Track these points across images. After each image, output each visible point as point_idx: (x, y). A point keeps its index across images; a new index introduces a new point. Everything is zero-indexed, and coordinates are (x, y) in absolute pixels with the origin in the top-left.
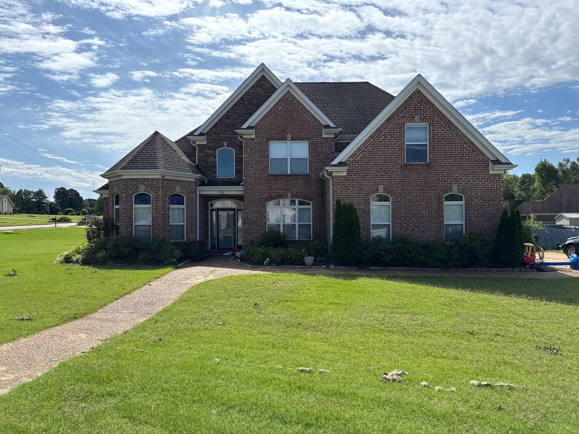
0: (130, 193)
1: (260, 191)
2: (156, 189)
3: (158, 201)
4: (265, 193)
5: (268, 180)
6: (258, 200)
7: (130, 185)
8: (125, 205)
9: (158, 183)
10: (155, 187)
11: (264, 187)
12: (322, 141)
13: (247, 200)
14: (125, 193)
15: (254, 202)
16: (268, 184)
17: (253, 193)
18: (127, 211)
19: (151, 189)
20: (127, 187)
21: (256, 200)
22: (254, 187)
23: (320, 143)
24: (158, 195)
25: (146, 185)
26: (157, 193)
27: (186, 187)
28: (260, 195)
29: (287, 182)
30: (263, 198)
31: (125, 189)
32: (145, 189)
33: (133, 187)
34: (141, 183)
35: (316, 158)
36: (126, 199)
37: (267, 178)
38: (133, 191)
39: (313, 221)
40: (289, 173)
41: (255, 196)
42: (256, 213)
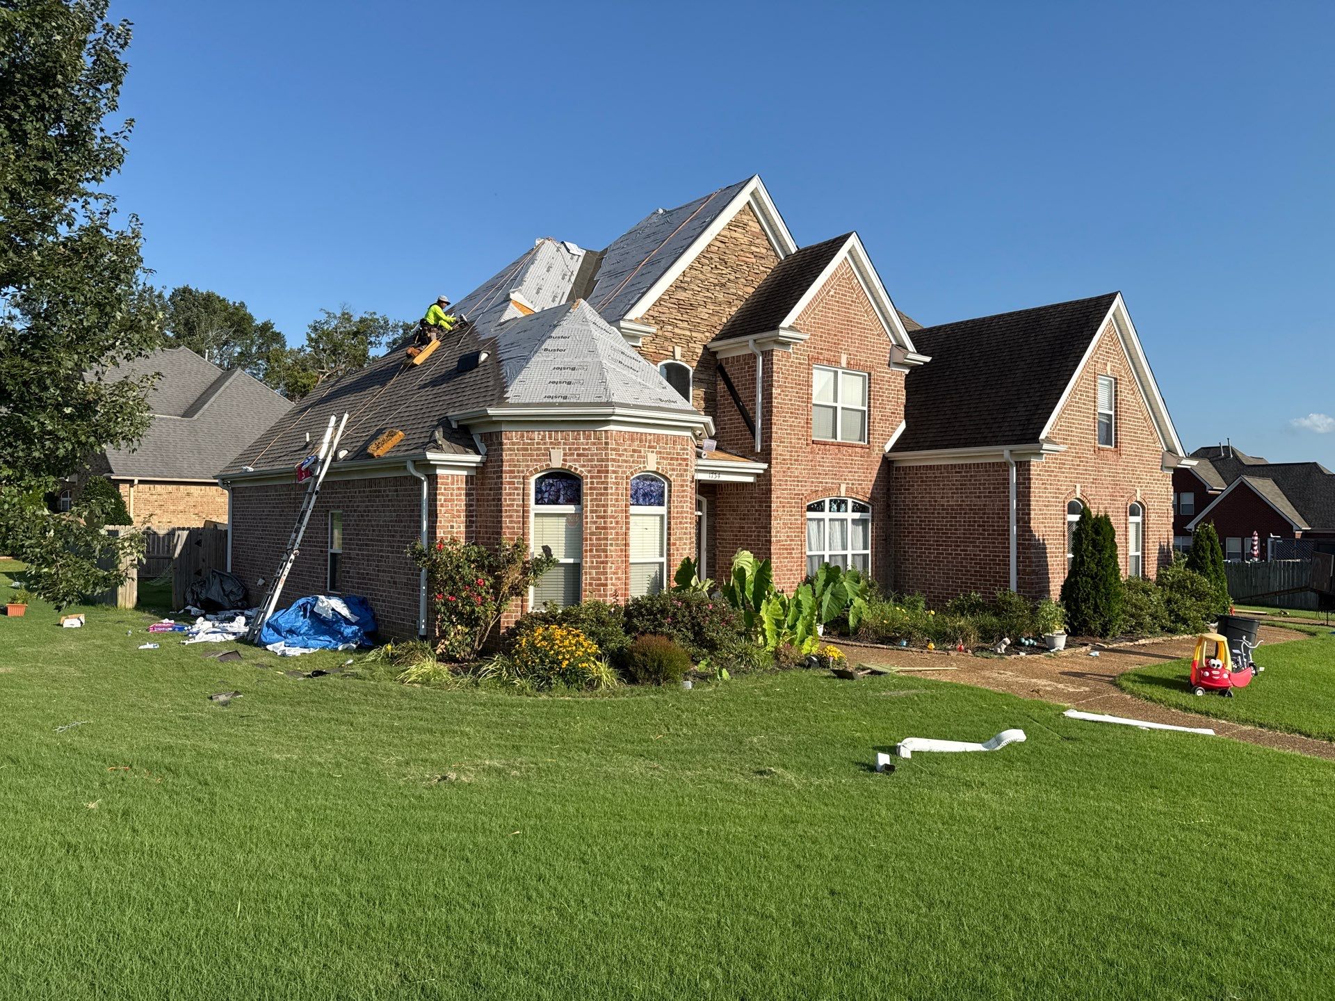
0: (625, 472)
1: (797, 477)
2: (680, 464)
3: (683, 497)
4: (806, 482)
5: (811, 453)
6: (794, 499)
7: (625, 450)
8: (614, 506)
9: (684, 449)
10: (677, 459)
11: (804, 469)
12: (890, 378)
13: (777, 498)
14: (614, 472)
15: (789, 503)
16: (812, 461)
17: (786, 481)
18: (617, 523)
19: (670, 464)
20: (620, 455)
21: (791, 498)
22: (789, 468)
23: (887, 381)
24: (684, 481)
25: (660, 453)
26: (682, 475)
28: (798, 486)
29: (840, 459)
30: (803, 494)
31: (614, 460)
32: (658, 463)
33: (632, 456)
34: (649, 447)
35: (880, 411)
36: (617, 489)
37: (809, 449)
38: (631, 467)
39: (872, 548)
40: (839, 439)
41: (790, 489)
42: (790, 528)
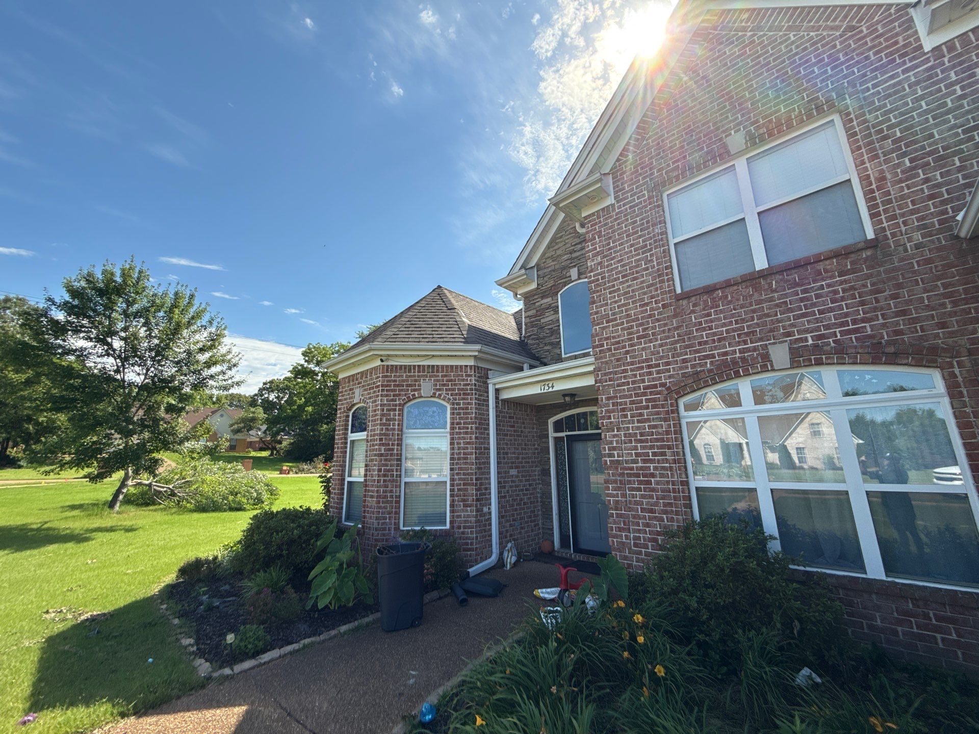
0: (344, 408)
1: (647, 360)
2: (375, 392)
3: (375, 421)
4: (668, 364)
5: (675, 316)
6: (644, 394)
7: (346, 390)
9: (377, 378)
10: (373, 388)
11: (661, 345)
12: (929, 69)
13: (608, 399)
14: (341, 409)
15: (632, 402)
16: (677, 328)
17: (625, 371)
19: (368, 394)
20: (344, 396)
21: (637, 395)
22: (627, 352)
23: (915, 85)
24: (378, 405)
25: (364, 386)
26: (375, 401)
27: (451, 380)
28: (650, 373)
29: (759, 302)
30: (664, 385)
32: (363, 395)
33: (350, 394)
34: (358, 384)
35: (903, 155)
37: (670, 311)
38: (347, 403)
40: (759, 264)
41: (634, 382)
42: (641, 441)
